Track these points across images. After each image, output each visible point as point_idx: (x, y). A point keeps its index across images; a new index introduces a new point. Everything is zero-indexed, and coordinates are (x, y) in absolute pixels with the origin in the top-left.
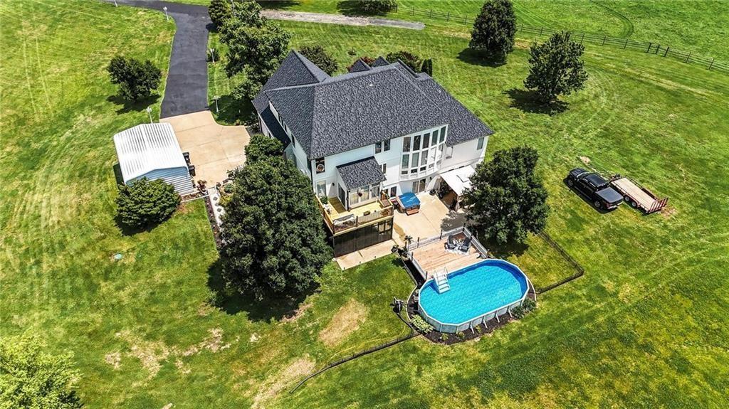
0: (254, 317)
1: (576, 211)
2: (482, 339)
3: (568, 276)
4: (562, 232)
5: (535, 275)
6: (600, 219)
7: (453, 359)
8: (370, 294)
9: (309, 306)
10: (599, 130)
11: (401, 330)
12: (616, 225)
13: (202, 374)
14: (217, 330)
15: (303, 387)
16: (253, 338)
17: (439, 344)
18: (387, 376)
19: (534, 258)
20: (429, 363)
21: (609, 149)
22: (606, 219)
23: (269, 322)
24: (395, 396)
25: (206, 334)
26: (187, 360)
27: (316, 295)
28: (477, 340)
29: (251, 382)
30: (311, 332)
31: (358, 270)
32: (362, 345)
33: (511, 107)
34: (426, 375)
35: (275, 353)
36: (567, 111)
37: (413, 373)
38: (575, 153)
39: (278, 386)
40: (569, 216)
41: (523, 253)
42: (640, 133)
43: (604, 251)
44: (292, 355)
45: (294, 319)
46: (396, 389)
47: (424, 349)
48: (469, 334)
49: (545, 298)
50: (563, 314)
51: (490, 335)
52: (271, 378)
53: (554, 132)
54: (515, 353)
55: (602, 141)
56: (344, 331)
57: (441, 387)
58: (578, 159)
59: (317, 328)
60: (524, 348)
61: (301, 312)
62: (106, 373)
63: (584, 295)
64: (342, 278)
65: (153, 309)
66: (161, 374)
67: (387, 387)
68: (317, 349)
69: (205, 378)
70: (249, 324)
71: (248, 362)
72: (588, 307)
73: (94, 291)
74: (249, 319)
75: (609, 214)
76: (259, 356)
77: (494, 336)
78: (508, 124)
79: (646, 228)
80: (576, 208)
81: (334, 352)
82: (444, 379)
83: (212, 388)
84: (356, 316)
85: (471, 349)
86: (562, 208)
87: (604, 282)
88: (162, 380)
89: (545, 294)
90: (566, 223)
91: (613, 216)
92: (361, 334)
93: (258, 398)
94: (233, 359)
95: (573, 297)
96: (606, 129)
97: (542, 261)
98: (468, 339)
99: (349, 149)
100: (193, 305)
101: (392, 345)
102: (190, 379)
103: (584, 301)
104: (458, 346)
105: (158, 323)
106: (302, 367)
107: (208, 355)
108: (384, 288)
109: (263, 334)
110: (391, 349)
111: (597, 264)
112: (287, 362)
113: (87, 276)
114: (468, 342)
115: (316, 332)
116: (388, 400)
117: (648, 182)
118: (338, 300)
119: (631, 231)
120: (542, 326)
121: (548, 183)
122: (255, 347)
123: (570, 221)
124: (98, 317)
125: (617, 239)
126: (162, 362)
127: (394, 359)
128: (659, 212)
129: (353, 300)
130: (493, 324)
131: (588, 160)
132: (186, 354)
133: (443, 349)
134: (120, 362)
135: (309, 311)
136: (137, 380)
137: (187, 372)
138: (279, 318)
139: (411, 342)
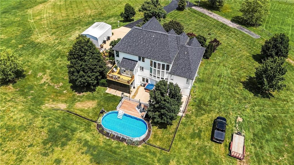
0: (72, 87)
1: (202, 132)
2: (109, 139)
3: (164, 147)
4: (186, 134)
5: (154, 138)
6: (207, 141)
7: (94, 136)
8: (102, 103)
9: (85, 94)
10: (270, 115)
11: (94, 118)
12: (210, 148)
13: (46, 90)
14: (62, 84)
15: (56, 111)
16: (65, 92)
17: (97, 130)
18: (74, 125)
19: (163, 133)
20: (87, 132)
21: (261, 123)
22: (209, 144)
23: (73, 91)
24: (68, 131)
25: (59, 83)
26: (49, 85)
27: (91, 93)
28: (108, 138)
29: (51, 100)
30: (76, 100)
31: (109, 95)
32: (81, 113)
33: (241, 82)
34: (82, 134)
35: (64, 98)
36: (268, 99)
37: (80, 131)
38: (239, 114)
39: (53, 106)
40: (197, 131)
41: (161, 129)
42: (291, 130)
43: (190, 152)
44: (66, 102)
45: (78, 94)
46: (71, 130)
47: (92, 128)
48: (107, 134)
49: (146, 146)
50: (141, 156)
51: (113, 140)
52: (55, 103)
53: (244, 101)
54: (111, 151)
55: (262, 119)
56: (83, 106)
57: (80, 140)
58: (237, 117)
59: (79, 101)
60: (115, 153)
61: (81, 94)
62: (35, 76)
63: (159, 157)
64: (102, 94)
65: (59, 70)
66: (41, 84)
67: (70, 127)
68: (72, 105)
69: (46, 92)
70: (69, 88)
71: (57, 96)
72: (153, 161)
73: (56, 58)
74: (70, 87)
75: (214, 143)
76: (60, 96)
77: (113, 142)
78: (228, 87)
79: (221, 160)
80: (204, 131)
81: (73, 109)
82: (84, 138)
83: (44, 95)
84: (91, 105)
85: (102, 139)
86: (199, 127)
87: (173, 160)
88: (39, 86)
89: (148, 145)
90: (192, 133)
91: (214, 145)
92: (85, 111)
93: (46, 105)
94: (55, 92)
95: (154, 154)
96: (275, 117)
97: (163, 136)
98: (106, 136)
100: (66, 75)
102: (43, 90)
103: (156, 160)
104: (101, 135)
105: (56, 74)
106: (63, 106)
107: (53, 88)
108: (108, 104)
109: (68, 92)
110: (85, 120)
111: (180, 154)
112: (62, 102)
113: (60, 54)
114: (105, 136)
115: (78, 101)
116: (66, 130)
117: (256, 147)
118: (93, 99)
119: (213, 155)
120: (130, 152)
121: (208, 116)
122: (63, 94)
123: (195, 133)
124: (50, 64)
125: (201, 152)
126: (45, 82)
127: (82, 123)
128: (238, 160)
129: (96, 101)
130: (118, 138)
131: (241, 120)
132: (50, 84)
133: (96, 132)
134: (40, 76)
135: (84, 95)
136: (37, 82)
137: (45, 88)
138: (76, 92)
139: (92, 123)
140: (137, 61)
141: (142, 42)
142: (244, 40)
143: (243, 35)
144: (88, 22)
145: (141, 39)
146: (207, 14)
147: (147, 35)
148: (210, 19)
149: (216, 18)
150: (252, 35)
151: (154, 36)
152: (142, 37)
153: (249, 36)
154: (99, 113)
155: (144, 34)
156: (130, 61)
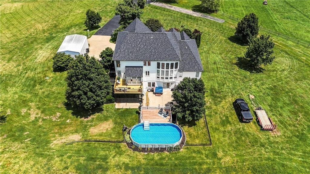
0: (73, 114)
1: (229, 117)
2: (148, 154)
3: (204, 143)
4: (216, 124)
5: (190, 137)
6: (238, 124)
7: (131, 157)
8: (119, 120)
9: (94, 117)
10: (271, 86)
11: (120, 138)
12: (244, 129)
13: (44, 126)
14: (59, 114)
15: (71, 144)
16: (68, 121)
17: (130, 149)
18: (102, 153)
19: (195, 130)
20: (120, 155)
21: (269, 95)
22: (241, 126)
23: (77, 117)
24: (99, 161)
25: (55, 113)
26: (43, 120)
27: (99, 114)
28: (146, 153)
29: (57, 135)
30: (88, 126)
31: (121, 110)
32: (102, 138)
33: (234, 64)
34: (116, 158)
35: (71, 129)
36: (261, 73)
37: (112, 156)
38: (249, 93)
39: (63, 141)
40: (224, 118)
41: (191, 127)
42: (292, 93)
43: (229, 139)
44: (76, 132)
45: (86, 120)
46: (101, 159)
47: (123, 149)
48: (144, 150)
49: (187, 148)
50: (189, 158)
51: (152, 154)
52: (64, 137)
53: (246, 80)
54: (157, 165)
55: (267, 91)
56: (100, 130)
57: (118, 165)
58: (249, 95)
59: (91, 126)
60: (162, 165)
61: (90, 118)
62: (18, 114)
63: (205, 154)
64: (113, 111)
65: (46, 99)
66: (33, 121)
67: (99, 157)
68: (86, 133)
69: (44, 128)
70: (71, 115)
71: (61, 128)
72: (203, 159)
73: (34, 87)
74: (72, 114)
75: (244, 124)
76: (65, 128)
77: (154, 155)
78: (226, 71)
79: (258, 136)
80: (230, 116)
81: (90, 136)
82: (122, 163)
83: (43, 132)
84: (108, 127)
85: (141, 156)
86: (223, 114)
87: (219, 152)
88: (32, 124)
89: (188, 146)
90: (221, 121)
91: (245, 125)
92: (104, 134)
93: (55, 142)
94: (57, 125)
95: (199, 152)
96: (275, 86)
97: (198, 133)
98: (142, 152)
99: (130, 60)
100: (58, 102)
101: (112, 142)
102: (40, 126)
103: (203, 156)
104: (137, 152)
105: (44, 104)
106: (77, 137)
107: (51, 121)
108: (125, 120)
109: (72, 121)
110: (111, 143)
111: (221, 143)
112: (73, 134)
113: (35, 81)
114: (142, 153)
115: (90, 127)
116: (96, 161)
117: (276, 116)
118: (106, 119)
119: (249, 134)
120: (176, 159)
121: (225, 101)
122: (68, 124)
123: (223, 121)
124: (29, 96)
125: (239, 136)
126: (36, 118)
127: (109, 148)
128: (270, 131)
129: (111, 120)
130: (156, 150)
131: (253, 97)
132: (45, 118)
133: (130, 152)
134: (25, 113)
135: (93, 119)
136: (25, 120)
137: (40, 124)
138: (81, 117)
139: (120, 144)
140: (142, 67)
141: (142, 46)
142: (213, 26)
143: (210, 22)
144: (45, 38)
145: (140, 42)
146: (168, 8)
147: (144, 37)
148: (173, 12)
149: (178, 10)
150: (217, 20)
151: (152, 37)
152: (140, 40)
153: (215, 22)
154: (121, 132)
155: (141, 37)
156: (135, 68)
